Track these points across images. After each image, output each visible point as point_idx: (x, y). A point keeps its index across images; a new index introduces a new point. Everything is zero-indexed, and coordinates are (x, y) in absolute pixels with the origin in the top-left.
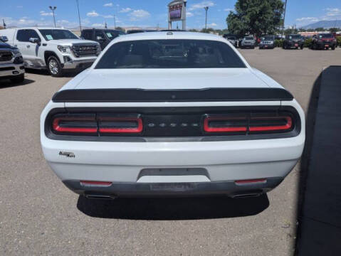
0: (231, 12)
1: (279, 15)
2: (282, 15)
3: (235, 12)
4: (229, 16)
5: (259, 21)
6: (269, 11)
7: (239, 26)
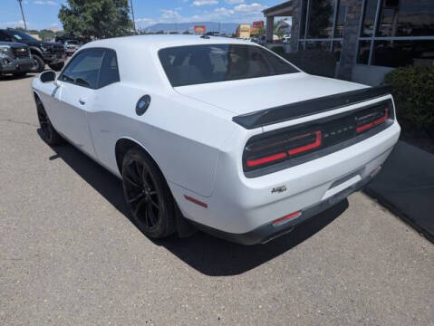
0: (63, 7)
1: (125, 14)
2: (129, 14)
3: (69, 7)
4: (61, 11)
5: (105, 20)
6: (112, 9)
7: (80, 26)
